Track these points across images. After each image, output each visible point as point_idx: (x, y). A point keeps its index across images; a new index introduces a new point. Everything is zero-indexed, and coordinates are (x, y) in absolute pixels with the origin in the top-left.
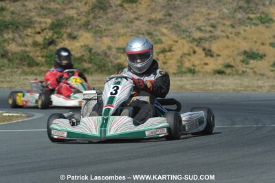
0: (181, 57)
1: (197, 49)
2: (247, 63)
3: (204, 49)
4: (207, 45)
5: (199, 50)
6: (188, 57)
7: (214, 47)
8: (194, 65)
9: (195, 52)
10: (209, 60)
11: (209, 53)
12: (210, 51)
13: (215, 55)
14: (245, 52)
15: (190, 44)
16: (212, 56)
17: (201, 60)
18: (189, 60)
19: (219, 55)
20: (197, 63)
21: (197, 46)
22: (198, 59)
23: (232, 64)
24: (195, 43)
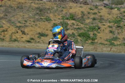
0: (11, 34)
1: (18, 31)
2: (40, 38)
3: (22, 31)
4: (23, 29)
5: (19, 31)
6: (14, 34)
7: (26, 30)
8: (17, 38)
9: (17, 32)
10: (24, 36)
11: (24, 33)
12: (24, 32)
13: (26, 34)
14: (39, 33)
15: (15, 29)
16: (25, 34)
17: (20, 35)
18: (15, 36)
19: (28, 34)
20: (18, 37)
21: (18, 29)
22: (19, 35)
23: (34, 38)
24: (18, 28)
